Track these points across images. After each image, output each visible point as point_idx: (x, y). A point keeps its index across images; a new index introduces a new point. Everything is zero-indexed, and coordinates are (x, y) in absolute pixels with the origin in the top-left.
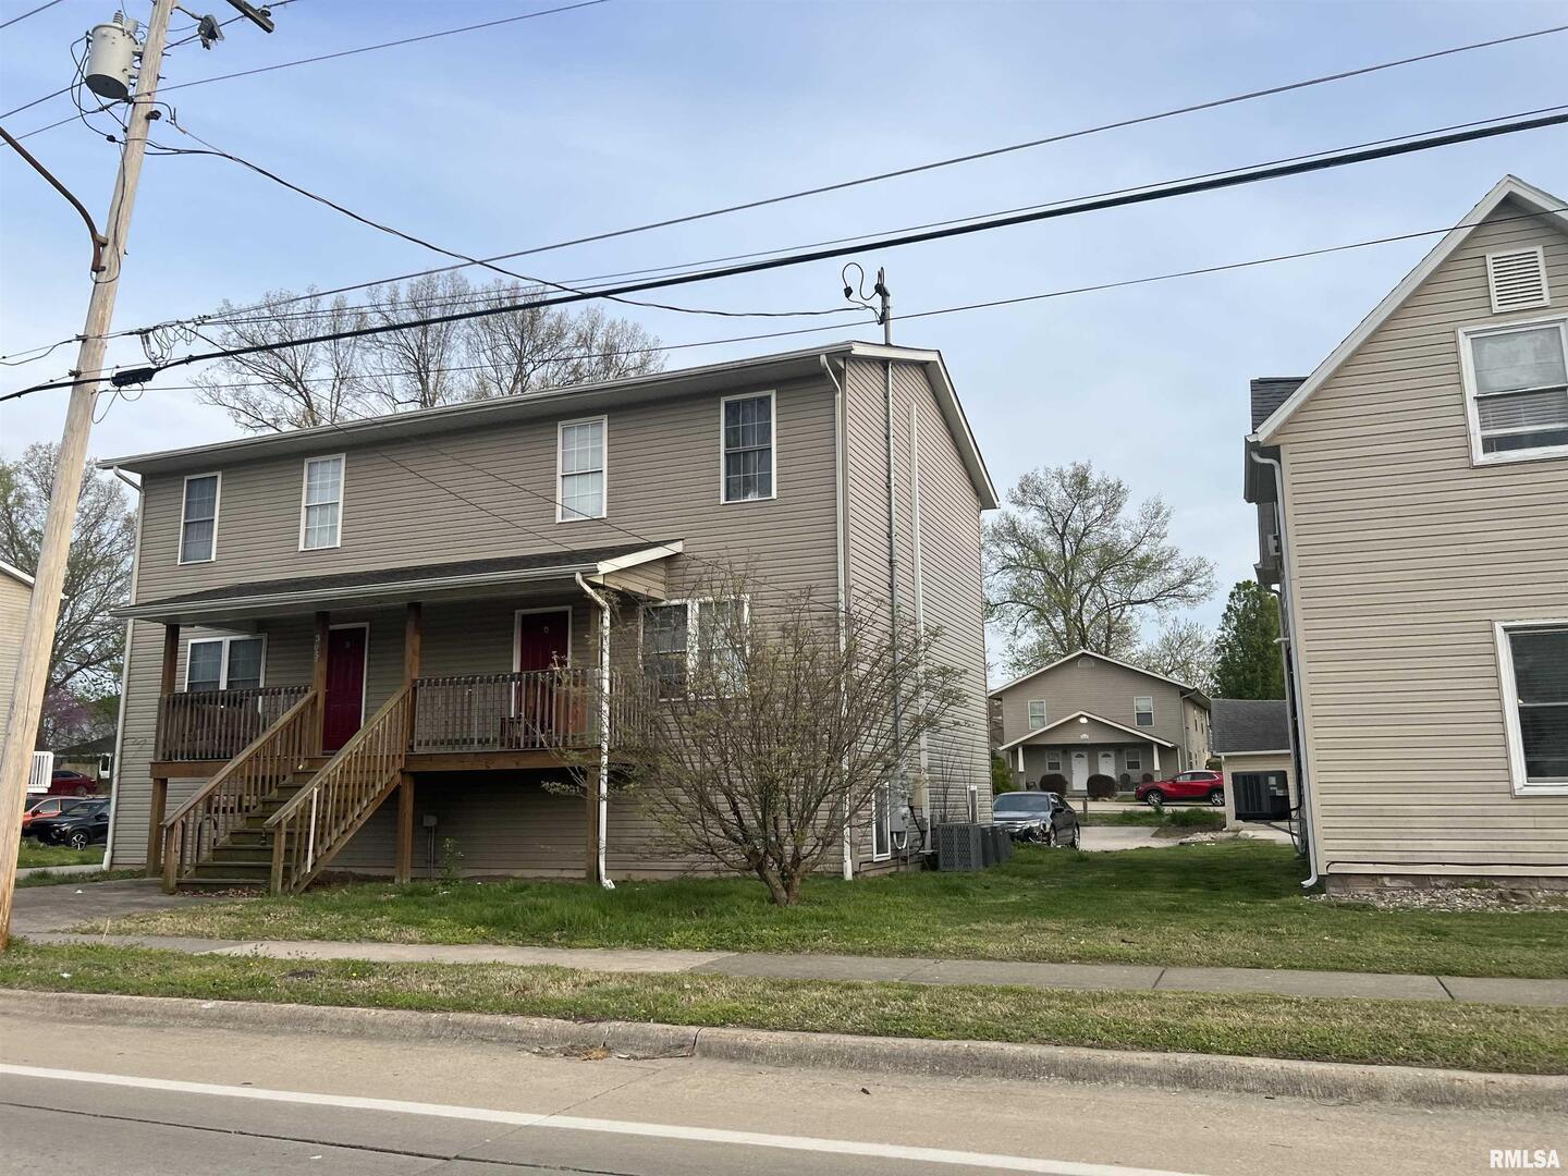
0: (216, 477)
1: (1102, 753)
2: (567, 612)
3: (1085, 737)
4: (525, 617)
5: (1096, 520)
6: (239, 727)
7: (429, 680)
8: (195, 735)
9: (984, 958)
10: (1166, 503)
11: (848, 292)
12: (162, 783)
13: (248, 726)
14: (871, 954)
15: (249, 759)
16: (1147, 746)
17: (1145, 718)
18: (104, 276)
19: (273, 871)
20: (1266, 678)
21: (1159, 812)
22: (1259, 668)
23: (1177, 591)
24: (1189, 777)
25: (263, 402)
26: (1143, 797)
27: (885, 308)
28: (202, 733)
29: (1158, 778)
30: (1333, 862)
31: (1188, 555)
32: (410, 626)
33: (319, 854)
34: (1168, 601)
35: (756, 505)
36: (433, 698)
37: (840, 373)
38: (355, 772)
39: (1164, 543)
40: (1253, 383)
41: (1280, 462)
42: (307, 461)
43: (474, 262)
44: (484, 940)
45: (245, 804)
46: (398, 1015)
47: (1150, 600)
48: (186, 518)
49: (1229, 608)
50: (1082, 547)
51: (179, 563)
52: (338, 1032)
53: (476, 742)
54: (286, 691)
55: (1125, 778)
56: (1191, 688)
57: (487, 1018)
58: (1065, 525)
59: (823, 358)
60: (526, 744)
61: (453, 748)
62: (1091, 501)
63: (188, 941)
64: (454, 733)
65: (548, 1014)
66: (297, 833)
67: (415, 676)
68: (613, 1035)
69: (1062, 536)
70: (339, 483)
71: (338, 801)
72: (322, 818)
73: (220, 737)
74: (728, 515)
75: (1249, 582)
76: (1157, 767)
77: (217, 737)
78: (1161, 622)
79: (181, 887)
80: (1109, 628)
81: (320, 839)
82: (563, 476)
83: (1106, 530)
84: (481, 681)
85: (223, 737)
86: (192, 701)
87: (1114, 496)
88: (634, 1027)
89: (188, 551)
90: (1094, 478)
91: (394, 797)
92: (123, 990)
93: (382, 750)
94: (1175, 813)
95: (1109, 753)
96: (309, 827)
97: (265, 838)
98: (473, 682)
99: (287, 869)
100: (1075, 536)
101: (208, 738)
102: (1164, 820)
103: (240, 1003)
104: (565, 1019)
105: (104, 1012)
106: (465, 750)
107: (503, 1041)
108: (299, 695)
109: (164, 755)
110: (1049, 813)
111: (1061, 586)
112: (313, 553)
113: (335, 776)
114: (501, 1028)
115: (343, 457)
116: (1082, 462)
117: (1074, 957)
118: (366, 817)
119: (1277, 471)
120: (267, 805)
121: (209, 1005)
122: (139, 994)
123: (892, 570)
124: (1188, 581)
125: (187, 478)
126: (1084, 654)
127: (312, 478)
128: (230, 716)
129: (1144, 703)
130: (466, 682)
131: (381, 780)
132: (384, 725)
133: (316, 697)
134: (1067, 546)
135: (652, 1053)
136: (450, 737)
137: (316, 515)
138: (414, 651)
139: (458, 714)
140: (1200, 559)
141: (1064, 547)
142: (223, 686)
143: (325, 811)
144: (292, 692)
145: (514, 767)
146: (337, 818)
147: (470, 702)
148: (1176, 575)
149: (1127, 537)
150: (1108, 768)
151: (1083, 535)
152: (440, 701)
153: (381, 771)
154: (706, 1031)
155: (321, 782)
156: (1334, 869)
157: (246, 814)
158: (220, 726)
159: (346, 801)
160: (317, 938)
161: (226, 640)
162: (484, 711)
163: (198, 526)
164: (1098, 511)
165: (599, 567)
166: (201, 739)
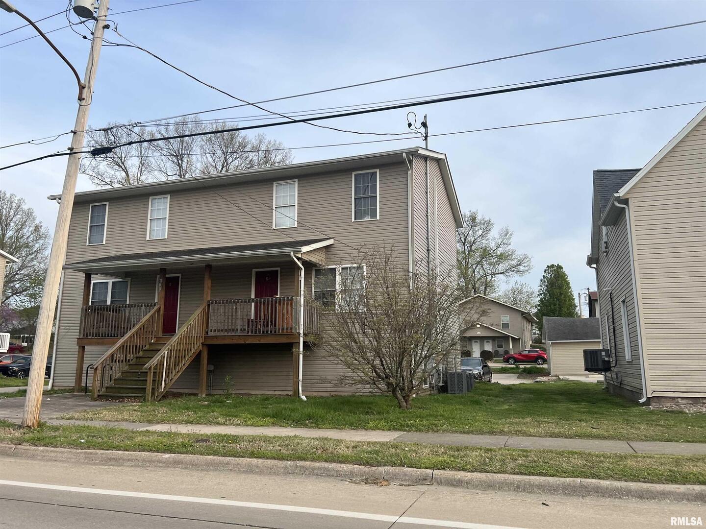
0: (106, 204)
1: (486, 341)
2: (277, 271)
3: (479, 333)
4: (257, 273)
5: (479, 236)
6: (121, 322)
7: (216, 301)
8: (100, 325)
9: (530, 436)
10: (511, 230)
11: (410, 125)
12: (83, 348)
13: (126, 322)
14: (473, 434)
15: (130, 337)
16: (506, 338)
17: (505, 325)
18: (83, 103)
19: (147, 390)
20: (560, 308)
21: (517, 367)
22: (557, 304)
23: (514, 269)
24: (527, 352)
25: (106, 173)
26: (506, 361)
27: (426, 133)
28: (103, 325)
29: (511, 352)
30: (655, 391)
31: (519, 253)
32: (207, 276)
33: (167, 383)
34: (510, 273)
35: (367, 222)
36: (218, 309)
37: (410, 162)
38: (183, 344)
39: (509, 247)
40: (595, 172)
41: (628, 206)
42: (151, 198)
43: (249, 104)
44: (274, 424)
45: (128, 358)
46: (270, 462)
47: (503, 273)
48: (91, 224)
49: (544, 277)
50: (473, 248)
51: (87, 245)
52: (237, 470)
53: (239, 330)
54: (145, 305)
55: (497, 352)
56: (527, 312)
57: (317, 464)
58: (465, 239)
59: (404, 155)
60: (263, 332)
61: (228, 333)
62: (477, 228)
63: (125, 423)
64: (228, 326)
65: (349, 463)
66: (158, 372)
67: (209, 299)
68: (388, 473)
69: (464, 243)
70: (166, 208)
71: (176, 357)
72: (168, 365)
73: (112, 327)
74: (355, 227)
75: (553, 265)
76: (511, 347)
77: (110, 327)
78: (507, 282)
79: (100, 397)
80: (486, 284)
81: (167, 375)
82: (276, 208)
83: (484, 241)
84: (241, 302)
85: (113, 327)
86: (98, 310)
87: (488, 226)
88: (397, 469)
89: (91, 240)
90: (479, 218)
91: (198, 356)
92: (118, 448)
93: (195, 333)
94: (525, 368)
95: (489, 340)
96: (163, 369)
97: (140, 375)
98: (238, 302)
99: (153, 389)
100: (470, 244)
101: (106, 327)
102: (520, 371)
103: (182, 455)
104: (359, 465)
105: (110, 459)
106: (233, 334)
107: (328, 476)
108: (151, 307)
109: (84, 335)
110: (481, 367)
111: (463, 266)
112: (153, 241)
113: (175, 345)
114: (326, 469)
115: (169, 196)
116: (474, 210)
117: (577, 436)
118: (187, 365)
119: (627, 211)
120: (138, 359)
121: (167, 456)
122: (127, 450)
123: (428, 254)
124: (520, 265)
125: (91, 205)
126: (479, 296)
127: (154, 205)
128: (117, 317)
129: (506, 318)
130: (234, 302)
131: (194, 348)
132: (196, 321)
133: (160, 308)
134: (466, 248)
135: (409, 483)
136: (226, 328)
137: (155, 223)
138: (208, 288)
139: (230, 317)
140: (525, 255)
141: (465, 248)
142: (109, 303)
143: (170, 362)
144: (148, 306)
145: (258, 342)
146: (175, 365)
147: (236, 311)
148: (514, 263)
149: (493, 245)
150: (488, 347)
151: (473, 243)
152: (221, 311)
153: (194, 343)
154: (436, 472)
155: (169, 349)
156: (655, 395)
157: (129, 363)
158: (112, 321)
159: (179, 357)
160: (189, 423)
161: (110, 281)
162: (243, 316)
163: (97, 227)
164: (480, 232)
165: (302, 249)
166: (103, 327)
